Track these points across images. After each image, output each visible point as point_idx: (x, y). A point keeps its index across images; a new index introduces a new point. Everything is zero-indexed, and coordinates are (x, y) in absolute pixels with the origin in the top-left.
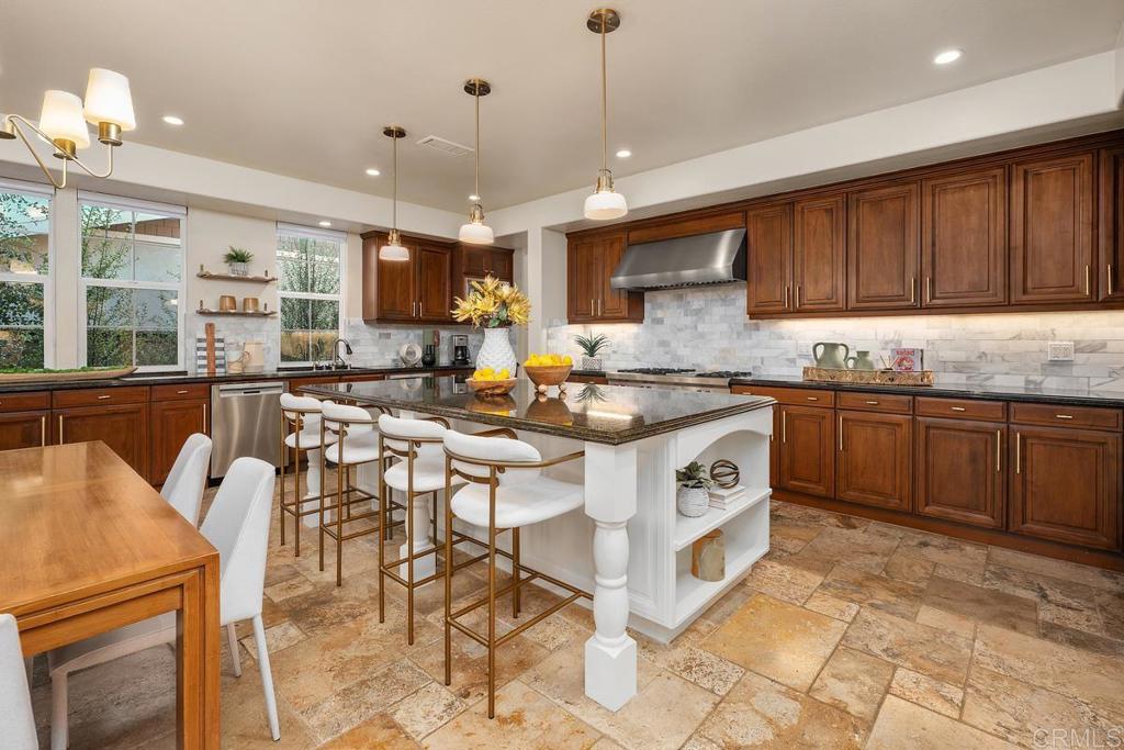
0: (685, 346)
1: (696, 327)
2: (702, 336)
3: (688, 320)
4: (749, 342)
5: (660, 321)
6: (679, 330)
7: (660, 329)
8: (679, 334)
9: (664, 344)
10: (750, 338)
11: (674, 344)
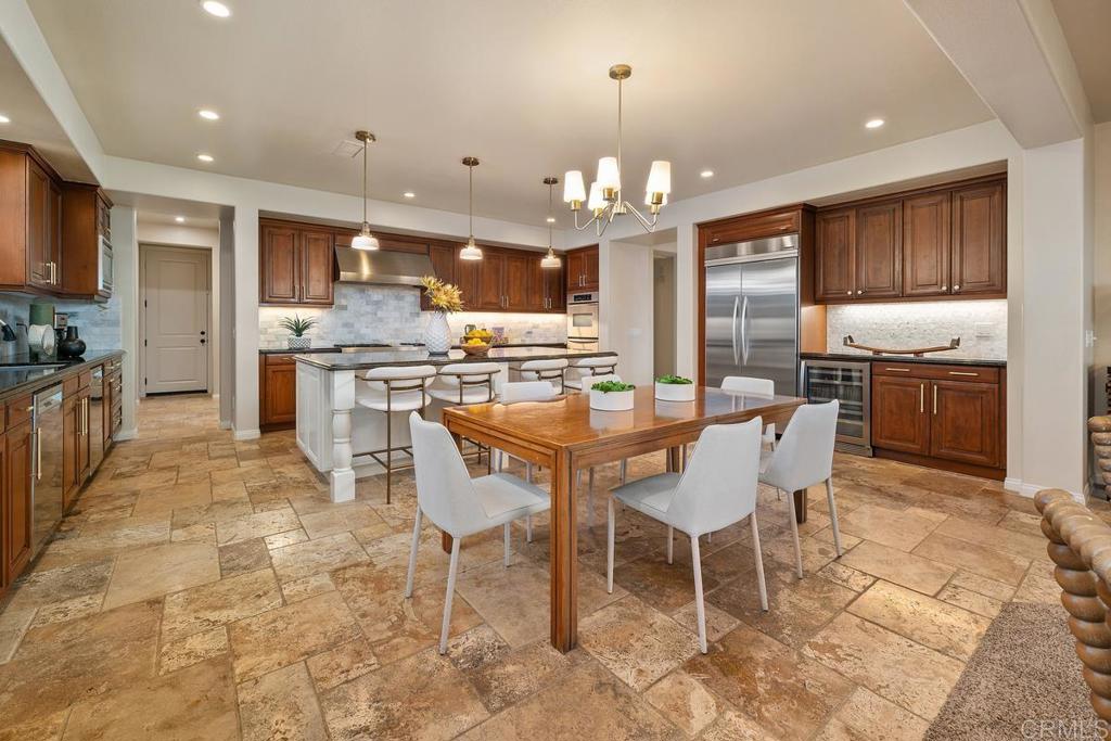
0: (367, 327)
1: (376, 314)
2: (381, 320)
3: (369, 309)
4: (413, 325)
5: (344, 308)
6: (362, 315)
7: (345, 314)
8: (362, 318)
9: (346, 325)
10: (414, 321)
11: (357, 326)
